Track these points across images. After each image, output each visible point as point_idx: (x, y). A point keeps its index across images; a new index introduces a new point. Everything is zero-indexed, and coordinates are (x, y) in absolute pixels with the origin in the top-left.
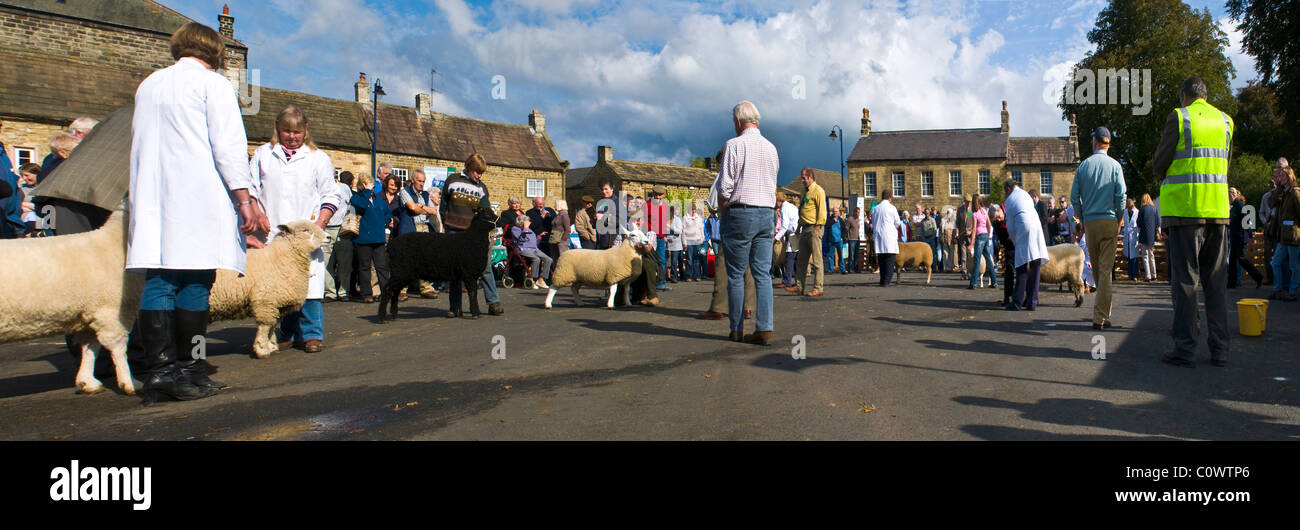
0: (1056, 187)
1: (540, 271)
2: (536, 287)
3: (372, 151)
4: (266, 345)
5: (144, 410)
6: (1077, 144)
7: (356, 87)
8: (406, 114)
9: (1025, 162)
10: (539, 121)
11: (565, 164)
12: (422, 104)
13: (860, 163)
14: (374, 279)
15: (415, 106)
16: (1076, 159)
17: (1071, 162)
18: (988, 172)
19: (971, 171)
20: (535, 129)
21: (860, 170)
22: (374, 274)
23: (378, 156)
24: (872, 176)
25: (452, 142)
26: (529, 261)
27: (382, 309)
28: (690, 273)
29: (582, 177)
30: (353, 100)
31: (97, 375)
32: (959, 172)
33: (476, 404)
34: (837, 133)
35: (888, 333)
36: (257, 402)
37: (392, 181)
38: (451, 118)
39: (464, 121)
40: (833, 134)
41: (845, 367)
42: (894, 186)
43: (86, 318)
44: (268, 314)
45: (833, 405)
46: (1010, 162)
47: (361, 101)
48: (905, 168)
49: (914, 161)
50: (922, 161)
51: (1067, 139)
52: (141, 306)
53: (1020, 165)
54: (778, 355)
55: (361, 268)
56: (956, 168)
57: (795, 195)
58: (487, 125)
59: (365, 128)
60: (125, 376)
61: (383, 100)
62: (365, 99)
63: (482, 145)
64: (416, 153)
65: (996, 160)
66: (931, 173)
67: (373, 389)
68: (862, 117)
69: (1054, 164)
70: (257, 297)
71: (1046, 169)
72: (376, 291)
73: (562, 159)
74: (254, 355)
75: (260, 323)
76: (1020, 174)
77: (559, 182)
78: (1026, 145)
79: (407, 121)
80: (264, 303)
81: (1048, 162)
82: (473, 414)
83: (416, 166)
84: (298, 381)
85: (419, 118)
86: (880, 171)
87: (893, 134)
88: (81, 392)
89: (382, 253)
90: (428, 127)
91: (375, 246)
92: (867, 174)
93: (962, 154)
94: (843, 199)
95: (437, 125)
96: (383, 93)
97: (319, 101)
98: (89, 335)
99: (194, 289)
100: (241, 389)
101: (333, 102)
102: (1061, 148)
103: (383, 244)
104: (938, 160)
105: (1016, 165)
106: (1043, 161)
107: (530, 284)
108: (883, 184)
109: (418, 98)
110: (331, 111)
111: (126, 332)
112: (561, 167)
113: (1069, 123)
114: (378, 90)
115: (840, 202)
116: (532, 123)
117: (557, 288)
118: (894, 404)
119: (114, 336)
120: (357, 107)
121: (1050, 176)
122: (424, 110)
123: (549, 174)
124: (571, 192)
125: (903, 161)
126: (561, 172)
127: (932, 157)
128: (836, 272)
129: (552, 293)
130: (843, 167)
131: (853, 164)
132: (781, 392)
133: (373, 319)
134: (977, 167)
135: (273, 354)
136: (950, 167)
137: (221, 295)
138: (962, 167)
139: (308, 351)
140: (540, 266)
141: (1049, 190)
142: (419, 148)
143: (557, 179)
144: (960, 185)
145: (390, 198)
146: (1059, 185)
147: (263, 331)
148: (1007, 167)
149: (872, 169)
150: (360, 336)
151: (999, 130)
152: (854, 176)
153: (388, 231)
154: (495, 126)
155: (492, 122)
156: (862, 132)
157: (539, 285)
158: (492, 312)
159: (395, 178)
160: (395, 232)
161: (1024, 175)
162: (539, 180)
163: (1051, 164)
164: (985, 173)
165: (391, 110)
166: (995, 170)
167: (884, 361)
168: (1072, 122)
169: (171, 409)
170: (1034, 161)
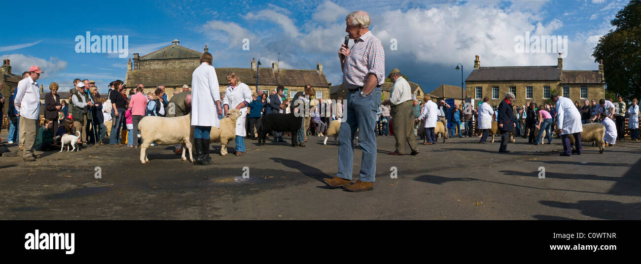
0: (590, 95)
1: (321, 129)
2: (319, 136)
3: (256, 85)
4: (224, 152)
5: (195, 167)
6: (603, 74)
7: (252, 63)
8: (269, 70)
9: (571, 82)
10: (321, 67)
11: (330, 84)
12: (275, 66)
13: (473, 82)
14: (255, 130)
15: (272, 67)
16: (602, 81)
17: (599, 82)
18: (549, 87)
19: (539, 87)
20: (319, 70)
21: (473, 85)
22: (255, 129)
23: (258, 86)
24: (480, 89)
25: (287, 80)
26: (317, 125)
27: (260, 141)
28: (384, 132)
29: (337, 89)
30: (250, 68)
31: (186, 156)
32: (532, 87)
33: (297, 181)
34: (460, 67)
35: (483, 167)
36: (222, 169)
37: (264, 95)
38: (286, 70)
39: (291, 71)
40: (458, 68)
41: (466, 182)
42: (493, 93)
43: (184, 139)
44: (224, 141)
45: (459, 201)
46: (563, 82)
47: (253, 68)
48: (500, 85)
49: (505, 81)
50: (510, 81)
51: (597, 71)
52: (195, 137)
53: (568, 84)
54: (429, 176)
55: (251, 126)
56: (530, 85)
57: (434, 98)
58: (301, 71)
59: (254, 77)
60: (191, 157)
61: (260, 67)
62: (255, 67)
63: (299, 79)
64: (272, 84)
65: (554, 81)
66: (515, 87)
67: (257, 169)
68: (475, 59)
69: (589, 84)
70: (222, 136)
71: (584, 86)
72: (256, 135)
73: (329, 82)
74: (221, 155)
75: (222, 144)
76: (568, 88)
77: (328, 92)
78: (572, 74)
79: (269, 73)
80: (224, 137)
81: (585, 82)
82: (296, 185)
83: (272, 89)
84: (233, 163)
85: (273, 71)
86: (485, 86)
87: (493, 68)
88: (182, 160)
89: (260, 121)
90: (277, 74)
91: (257, 118)
92: (477, 88)
93: (534, 78)
94: (462, 100)
95: (280, 73)
96: (261, 64)
97: (240, 69)
98: (184, 145)
99: (206, 132)
100: (218, 164)
101: (244, 69)
102: (594, 76)
103: (260, 117)
104: (519, 81)
105: (566, 84)
106: (582, 82)
107: (317, 134)
108: (486, 92)
109: (273, 64)
110: (244, 72)
111: (191, 144)
112: (328, 86)
113: (598, 64)
114: (259, 63)
115: (461, 101)
116: (318, 69)
117: (328, 136)
118: (493, 202)
119: (189, 145)
120: (252, 70)
121: (586, 89)
122: (276, 68)
123: (324, 89)
124: (332, 96)
125: (499, 81)
126: (328, 88)
127: (516, 79)
128: (456, 136)
129: (327, 138)
130: (463, 84)
131: (469, 83)
132: (429, 194)
133: (256, 144)
134: (543, 84)
135: (226, 155)
136: (526, 84)
137: (213, 134)
138: (534, 85)
139: (236, 155)
140: (321, 127)
141: (585, 96)
142: (273, 82)
143: (327, 91)
144: (532, 93)
145: (263, 101)
146: (592, 93)
147: (223, 146)
148: (560, 85)
149: (480, 85)
150: (252, 150)
151: (556, 67)
152: (469, 89)
153: (262, 113)
154: (305, 71)
155: (303, 70)
156: (475, 67)
157: (321, 135)
158: (300, 145)
159: (265, 94)
160: (264, 113)
161: (571, 89)
162: (320, 91)
163: (587, 84)
164: (547, 88)
165: (263, 70)
166: (553, 86)
167: (488, 180)
168: (600, 63)
169: (201, 167)
170: (577, 82)
